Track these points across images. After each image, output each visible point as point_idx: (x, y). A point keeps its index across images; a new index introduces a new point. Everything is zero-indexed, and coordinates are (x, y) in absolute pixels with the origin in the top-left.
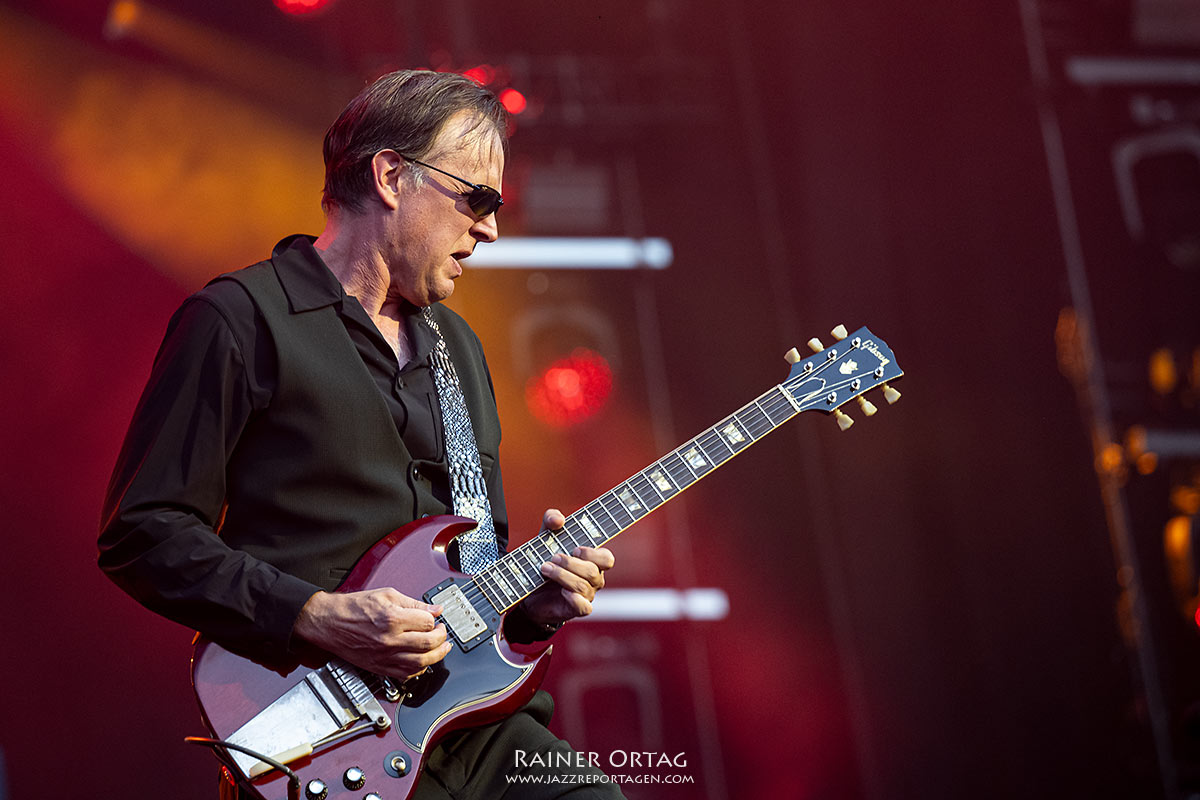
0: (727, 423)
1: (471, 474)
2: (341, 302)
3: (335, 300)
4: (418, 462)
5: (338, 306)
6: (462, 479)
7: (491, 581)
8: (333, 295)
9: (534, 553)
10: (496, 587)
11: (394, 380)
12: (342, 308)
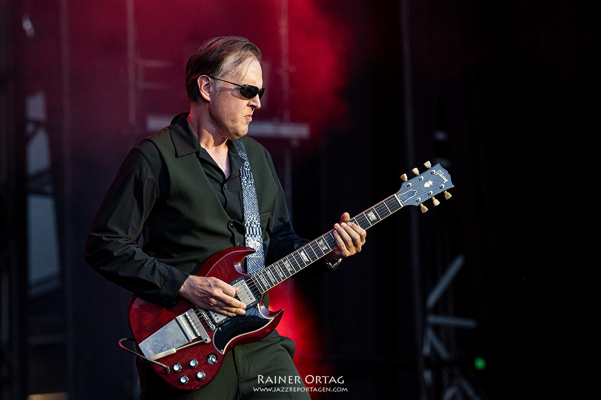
0: (369, 211)
1: (255, 226)
2: (199, 151)
3: (196, 151)
4: (232, 220)
5: (198, 153)
6: (251, 229)
7: (259, 279)
8: (196, 148)
9: (279, 267)
10: (261, 282)
11: (222, 186)
12: (199, 155)
